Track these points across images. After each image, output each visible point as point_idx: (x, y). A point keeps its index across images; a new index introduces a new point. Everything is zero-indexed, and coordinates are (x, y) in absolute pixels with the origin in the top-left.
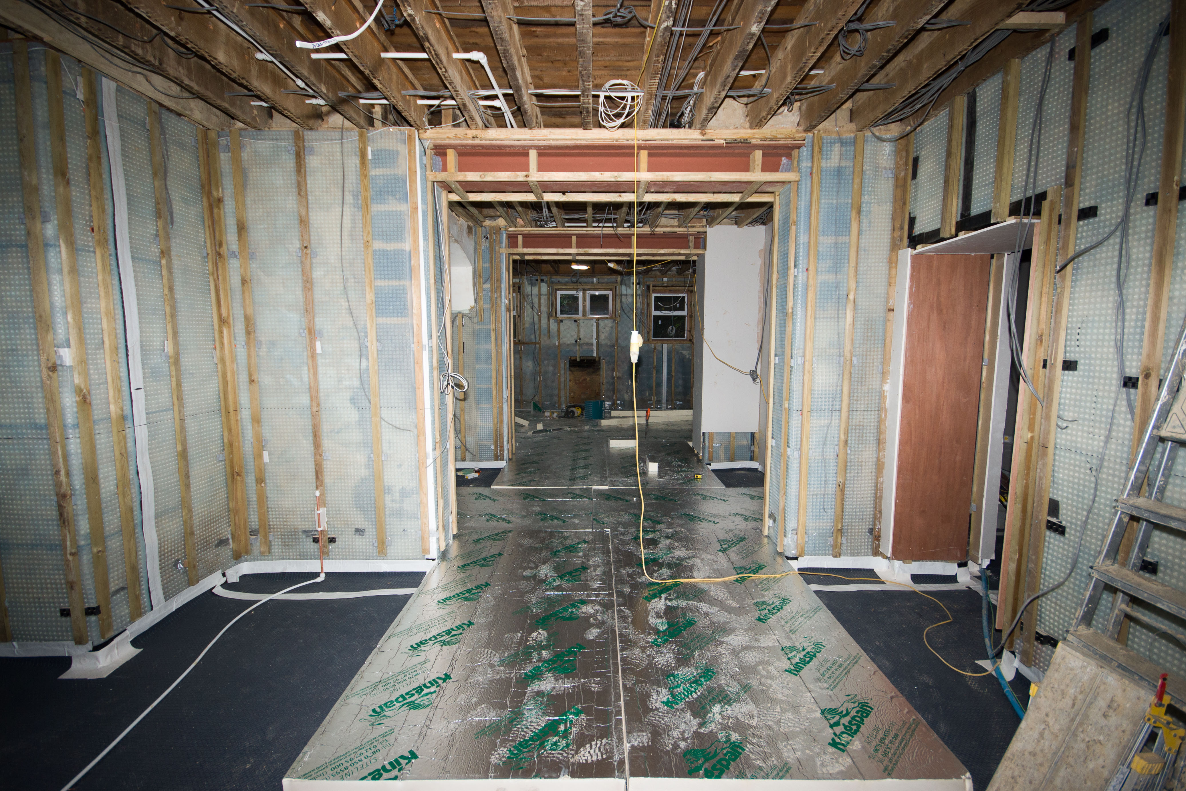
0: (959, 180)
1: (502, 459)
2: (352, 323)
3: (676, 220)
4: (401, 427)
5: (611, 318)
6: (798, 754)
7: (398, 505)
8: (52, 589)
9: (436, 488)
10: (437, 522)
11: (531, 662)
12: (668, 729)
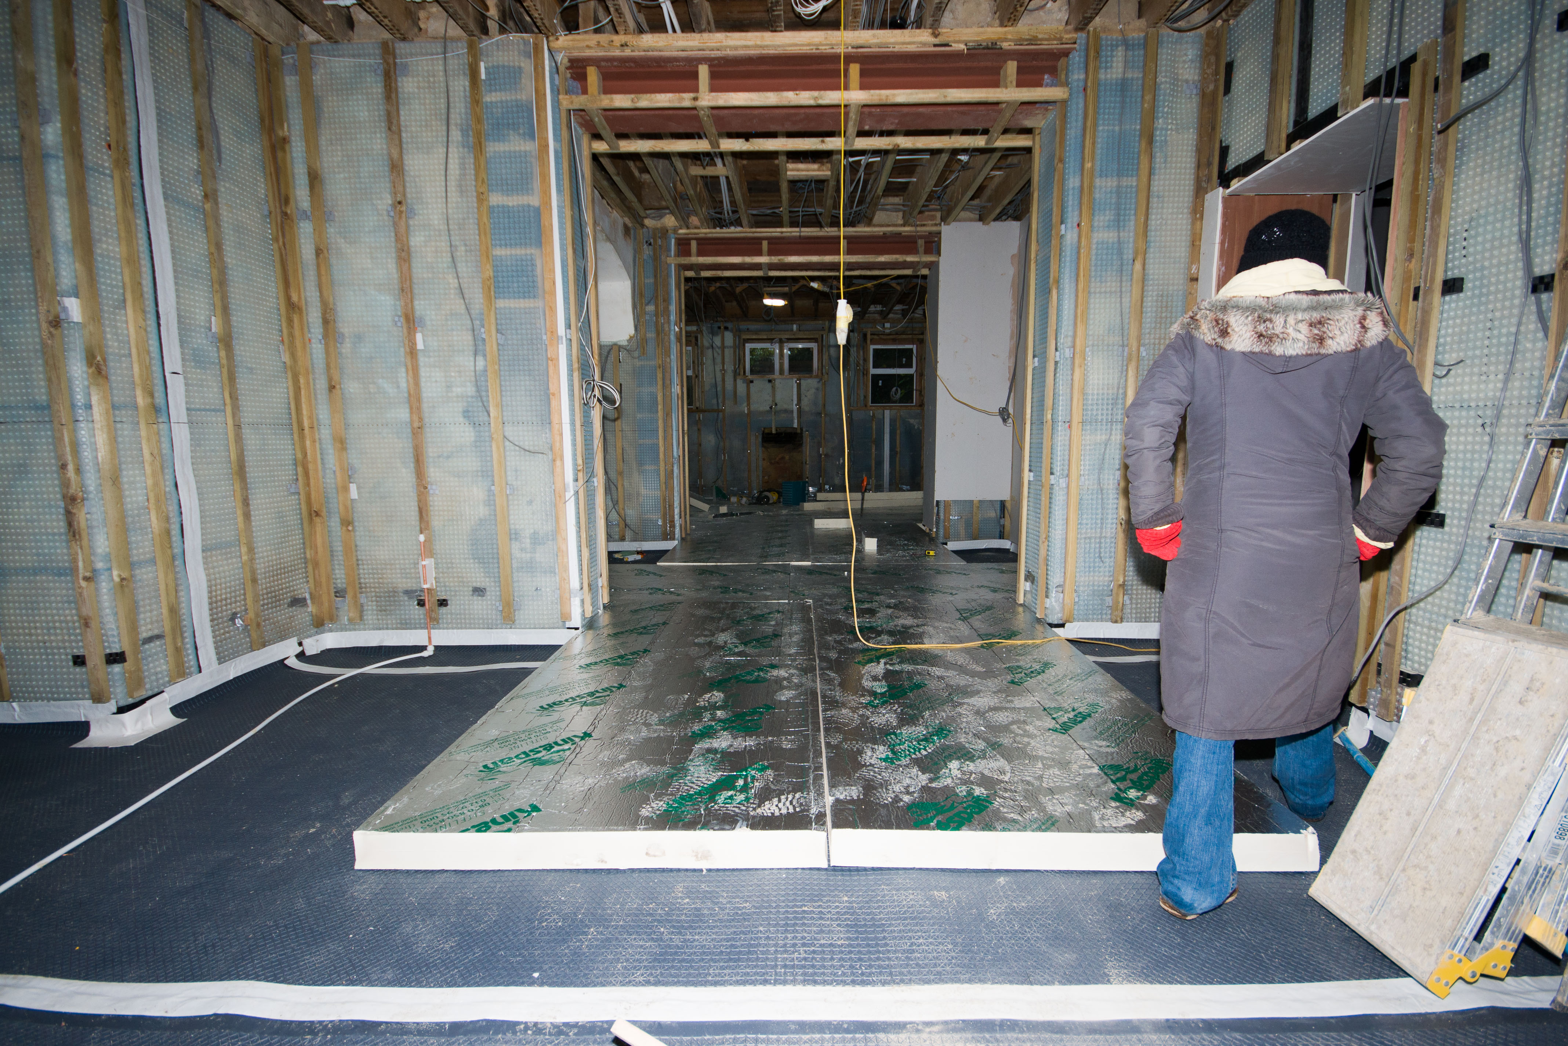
0: (1290, 77)
1: (673, 539)
2: (463, 307)
3: (901, 214)
4: (531, 449)
5: (817, 376)
6: (1068, 808)
7: (528, 555)
8: (62, 629)
9: (579, 532)
10: (581, 579)
11: (701, 721)
12: (885, 784)
